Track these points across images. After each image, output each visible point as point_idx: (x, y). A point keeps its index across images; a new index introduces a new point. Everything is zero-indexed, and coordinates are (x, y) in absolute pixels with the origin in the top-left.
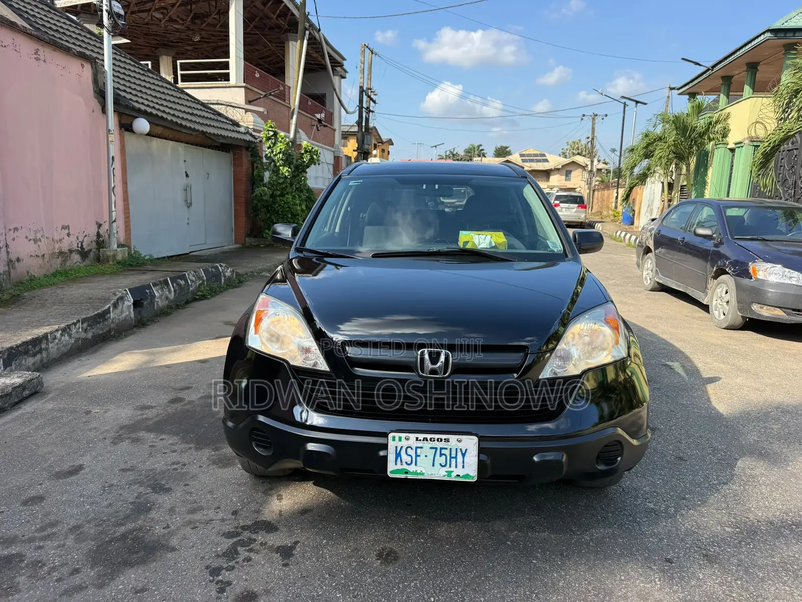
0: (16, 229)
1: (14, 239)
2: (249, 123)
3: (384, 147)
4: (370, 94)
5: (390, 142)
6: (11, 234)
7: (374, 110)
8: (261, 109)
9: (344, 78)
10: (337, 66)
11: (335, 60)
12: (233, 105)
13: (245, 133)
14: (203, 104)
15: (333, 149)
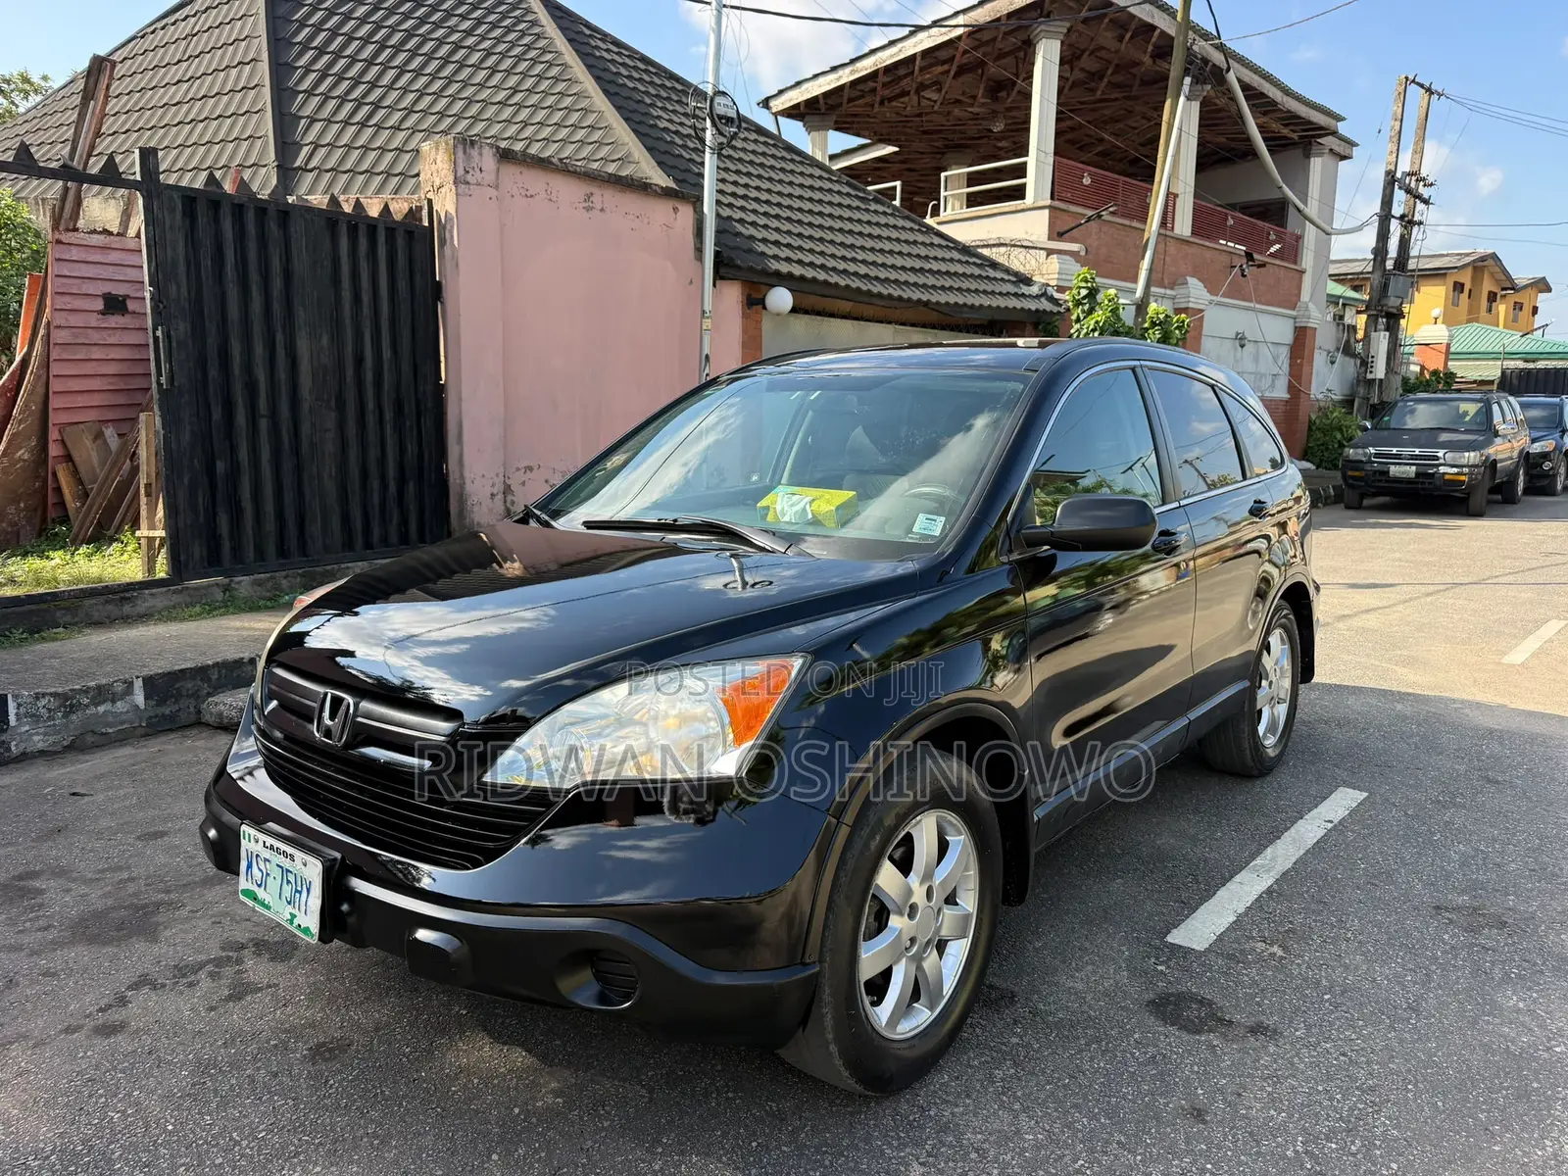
0: (530, 469)
1: (523, 483)
2: (1051, 276)
3: (1518, 298)
4: (1413, 185)
5: (1542, 285)
6: (521, 476)
7: (1423, 219)
8: (1074, 247)
9: (1344, 158)
10: (1321, 136)
11: (1310, 122)
12: (1025, 244)
13: (1038, 297)
14: (965, 250)
15: (1294, 313)
